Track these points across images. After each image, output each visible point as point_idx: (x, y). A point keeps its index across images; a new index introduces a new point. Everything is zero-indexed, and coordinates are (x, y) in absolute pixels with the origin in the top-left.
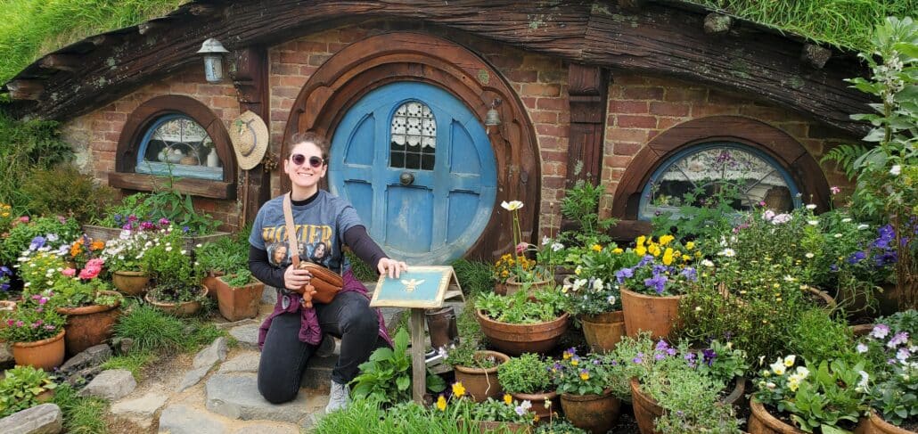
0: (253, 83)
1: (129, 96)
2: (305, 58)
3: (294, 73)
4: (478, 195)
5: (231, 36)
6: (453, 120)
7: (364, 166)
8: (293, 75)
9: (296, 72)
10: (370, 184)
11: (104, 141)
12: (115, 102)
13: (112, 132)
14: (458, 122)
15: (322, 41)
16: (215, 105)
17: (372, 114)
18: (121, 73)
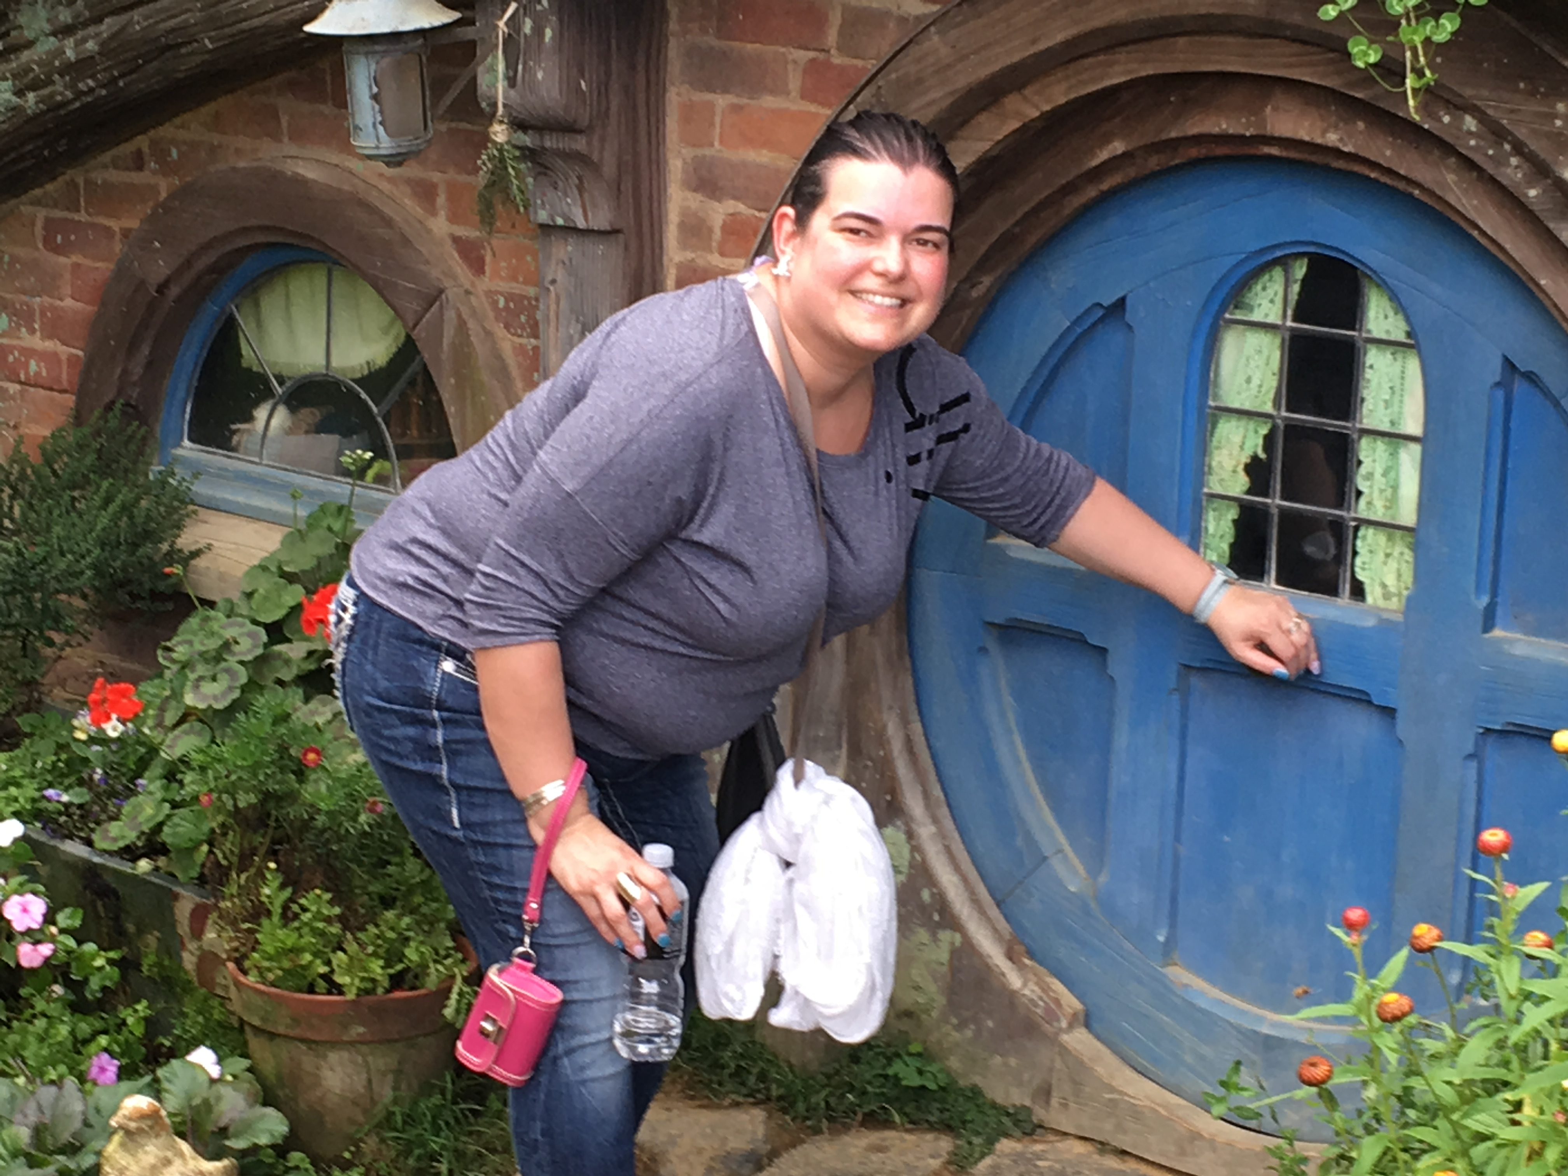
0: (580, 144)
1: (126, 149)
2: (820, 17)
3: (773, 92)
6: (1509, 364)
8: (769, 101)
9: (780, 90)
11: (37, 342)
12: (77, 175)
13: (68, 302)
14: (1530, 377)
16: (453, 219)
17: (1121, 303)
18: (68, 68)
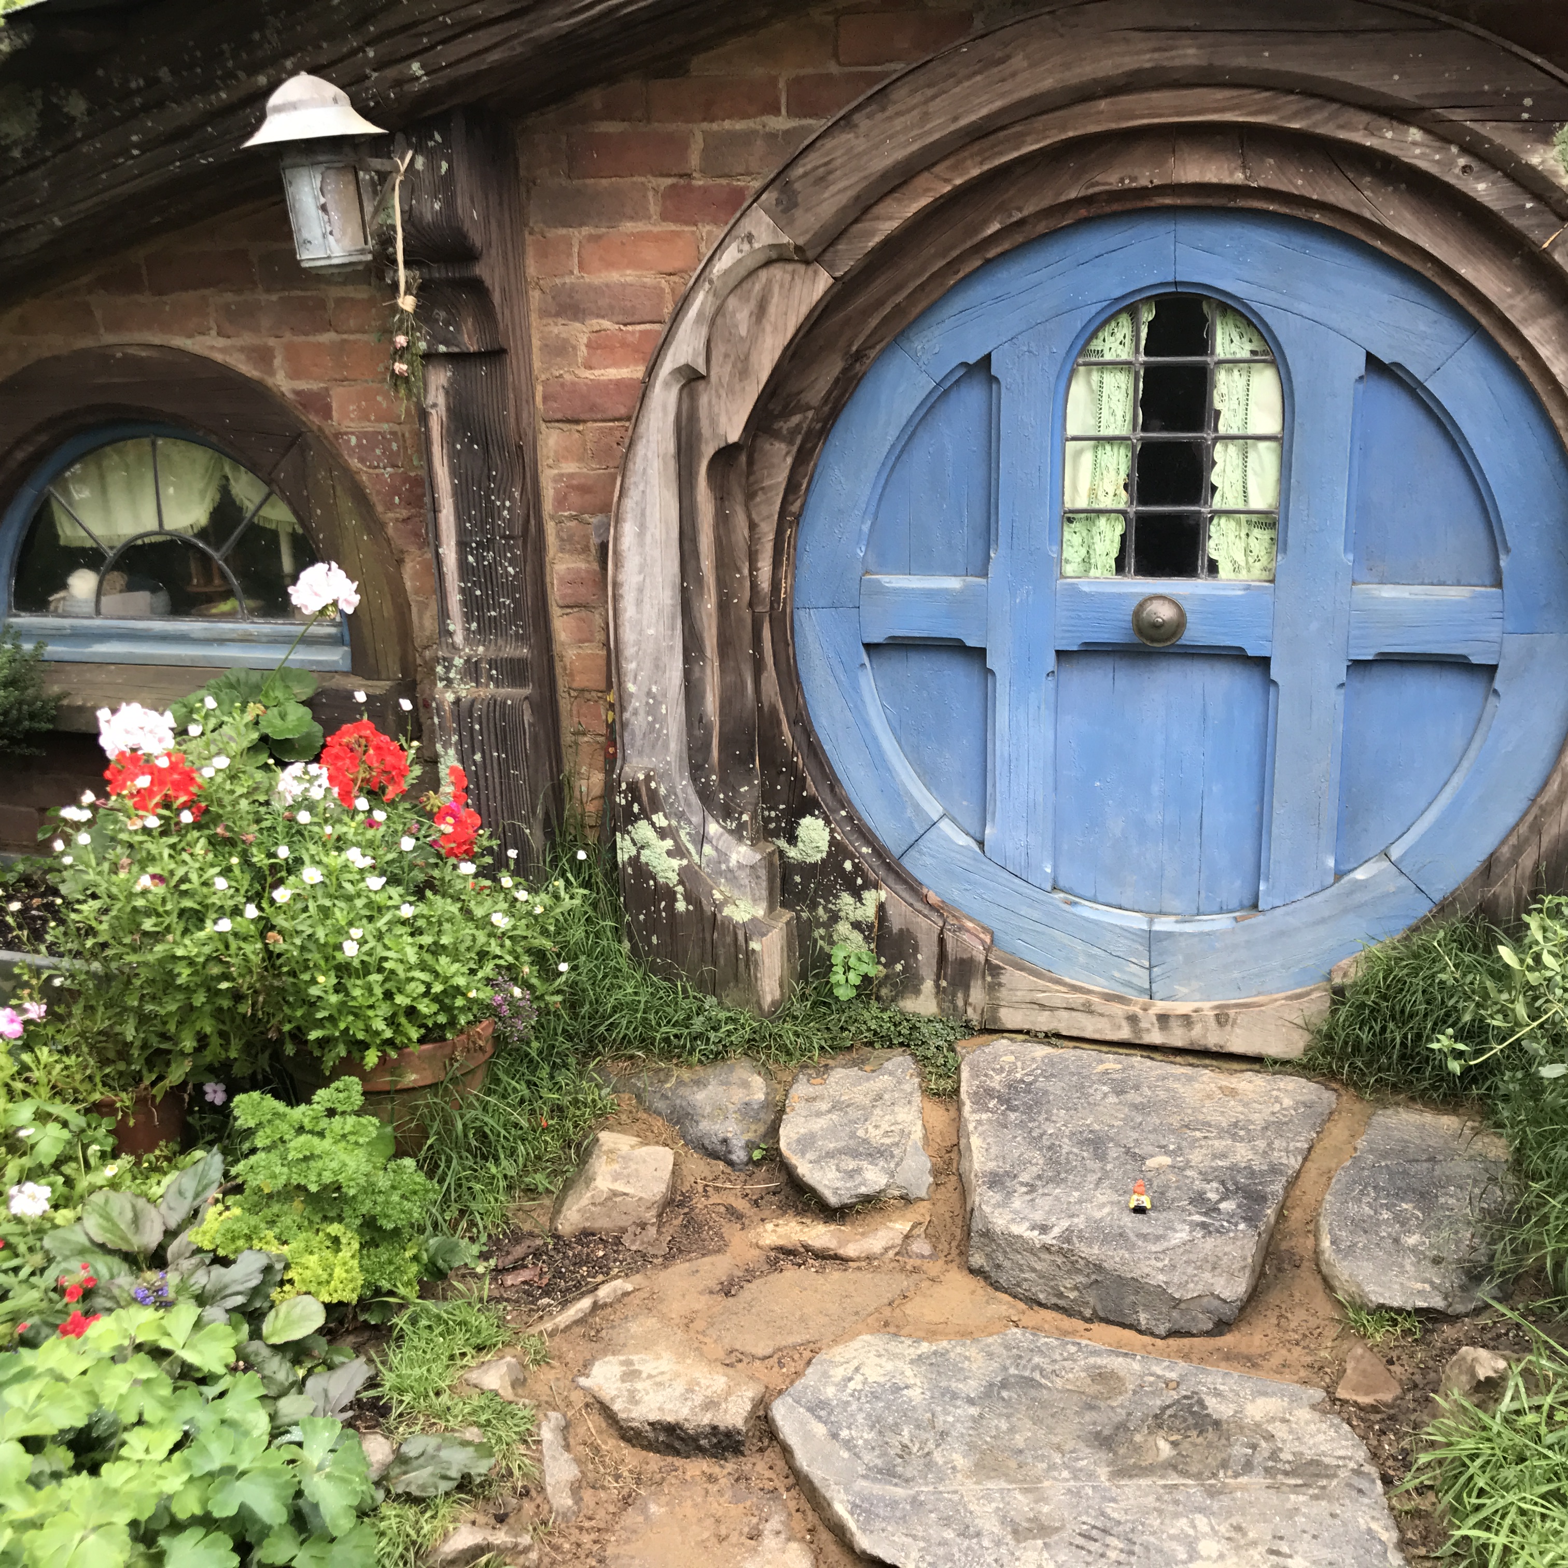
0: (472, 271)
2: (680, 145)
3: (633, 219)
4: (1491, 670)
5: (379, 66)
6: (1371, 360)
7: (953, 583)
8: (629, 227)
9: (640, 215)
10: (981, 653)
15: (759, 72)
16: (294, 375)
17: (988, 358)
